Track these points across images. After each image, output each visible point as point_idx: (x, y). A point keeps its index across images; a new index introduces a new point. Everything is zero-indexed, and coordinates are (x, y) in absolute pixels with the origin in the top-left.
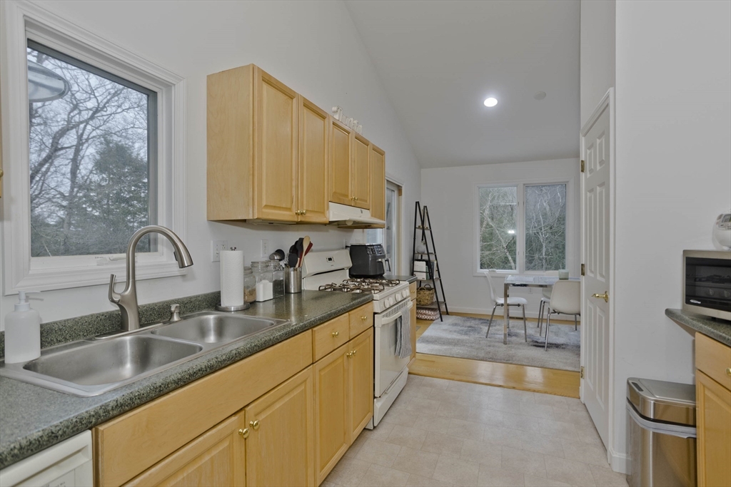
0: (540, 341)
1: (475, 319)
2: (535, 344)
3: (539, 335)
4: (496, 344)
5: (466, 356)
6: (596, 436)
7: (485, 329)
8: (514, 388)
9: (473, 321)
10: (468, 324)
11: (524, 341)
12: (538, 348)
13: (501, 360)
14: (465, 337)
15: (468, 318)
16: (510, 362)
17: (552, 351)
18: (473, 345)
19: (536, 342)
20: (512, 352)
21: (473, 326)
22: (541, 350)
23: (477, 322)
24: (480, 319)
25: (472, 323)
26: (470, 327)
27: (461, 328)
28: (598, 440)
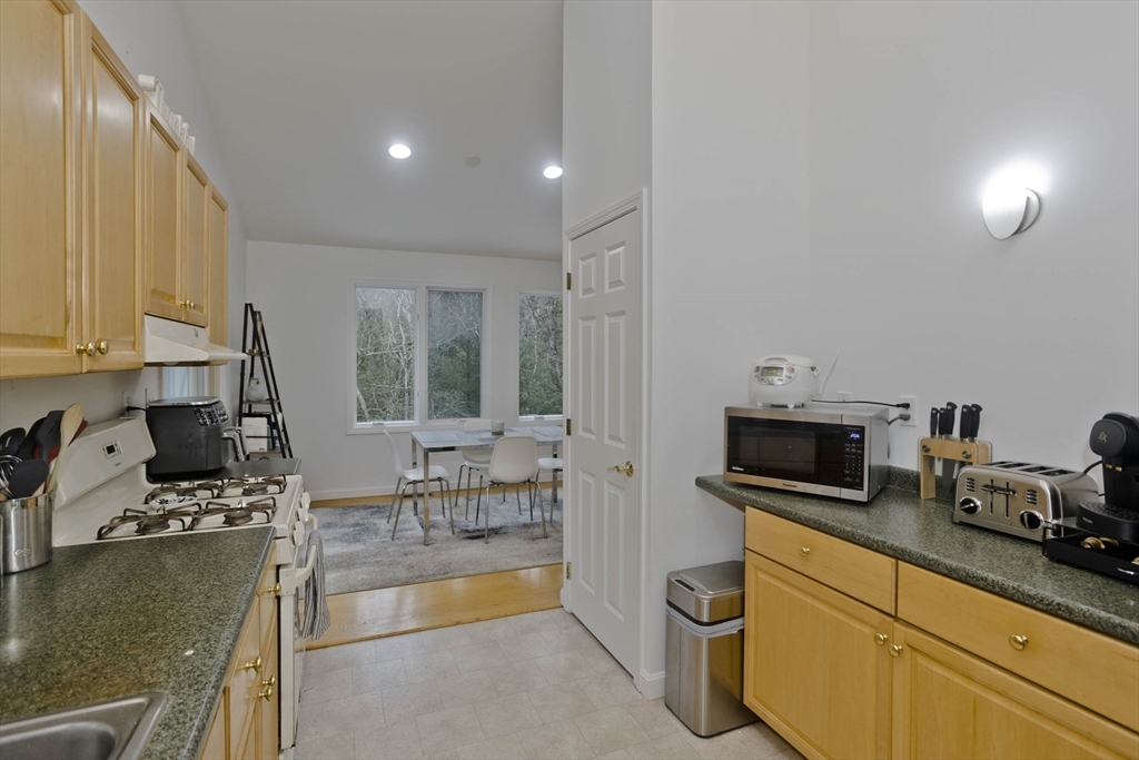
0: (470, 528)
1: (357, 508)
2: (467, 535)
3: (464, 519)
4: (414, 548)
5: (379, 584)
6: (608, 658)
7: (383, 524)
8: (478, 620)
9: (356, 513)
10: (351, 520)
11: (450, 533)
12: (475, 541)
13: (434, 575)
14: (356, 547)
15: (344, 508)
16: (450, 575)
17: (495, 541)
18: (379, 559)
19: (467, 531)
20: (444, 556)
21: (361, 522)
22: (480, 543)
23: (363, 513)
24: (366, 507)
25: (356, 517)
26: (357, 525)
27: (342, 531)
28: (613, 663)
